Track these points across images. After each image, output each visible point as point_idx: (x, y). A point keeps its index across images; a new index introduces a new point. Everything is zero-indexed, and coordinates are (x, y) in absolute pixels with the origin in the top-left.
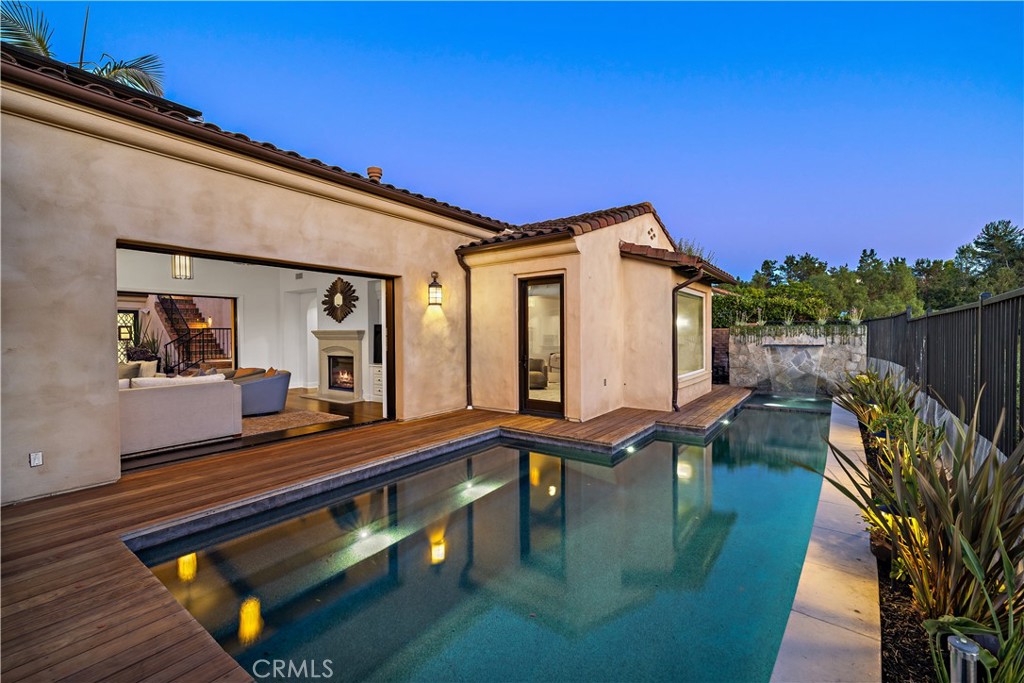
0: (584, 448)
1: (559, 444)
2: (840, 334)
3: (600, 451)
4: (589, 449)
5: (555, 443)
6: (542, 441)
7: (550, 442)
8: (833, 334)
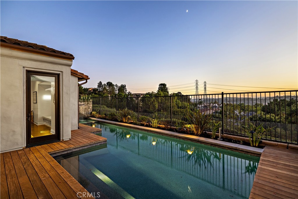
0: (97, 145)
1: (86, 148)
2: (87, 101)
3: (103, 143)
4: (99, 144)
5: (84, 148)
6: (77, 150)
7: (81, 149)
8: (85, 101)
